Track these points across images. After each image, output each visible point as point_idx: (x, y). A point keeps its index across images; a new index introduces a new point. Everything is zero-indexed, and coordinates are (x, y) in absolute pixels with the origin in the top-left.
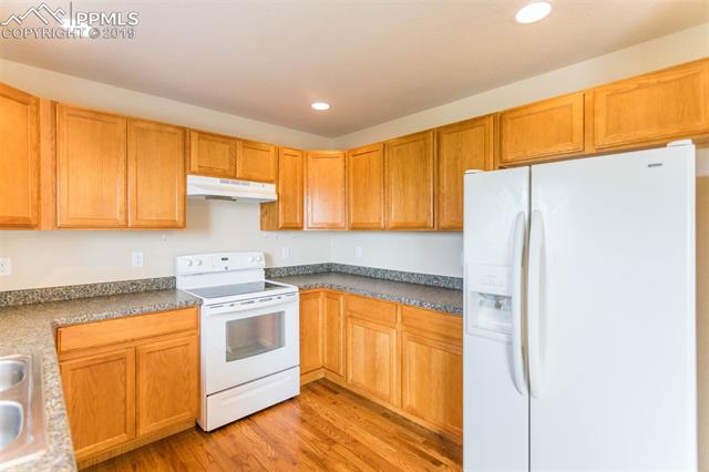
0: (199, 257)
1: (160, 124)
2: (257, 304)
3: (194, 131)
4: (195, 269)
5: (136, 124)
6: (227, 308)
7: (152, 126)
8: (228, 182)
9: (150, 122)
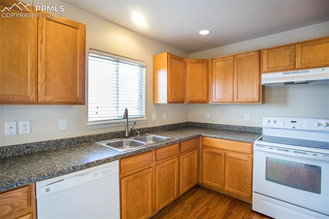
0: (276, 119)
1: (247, 53)
2: (291, 153)
3: (265, 50)
4: (272, 125)
5: (238, 57)
6: (266, 149)
7: (244, 55)
8: (299, 72)
9: (243, 53)
